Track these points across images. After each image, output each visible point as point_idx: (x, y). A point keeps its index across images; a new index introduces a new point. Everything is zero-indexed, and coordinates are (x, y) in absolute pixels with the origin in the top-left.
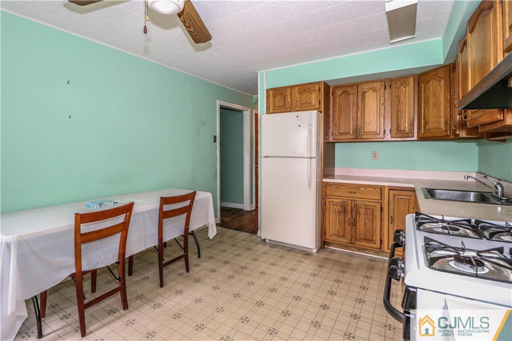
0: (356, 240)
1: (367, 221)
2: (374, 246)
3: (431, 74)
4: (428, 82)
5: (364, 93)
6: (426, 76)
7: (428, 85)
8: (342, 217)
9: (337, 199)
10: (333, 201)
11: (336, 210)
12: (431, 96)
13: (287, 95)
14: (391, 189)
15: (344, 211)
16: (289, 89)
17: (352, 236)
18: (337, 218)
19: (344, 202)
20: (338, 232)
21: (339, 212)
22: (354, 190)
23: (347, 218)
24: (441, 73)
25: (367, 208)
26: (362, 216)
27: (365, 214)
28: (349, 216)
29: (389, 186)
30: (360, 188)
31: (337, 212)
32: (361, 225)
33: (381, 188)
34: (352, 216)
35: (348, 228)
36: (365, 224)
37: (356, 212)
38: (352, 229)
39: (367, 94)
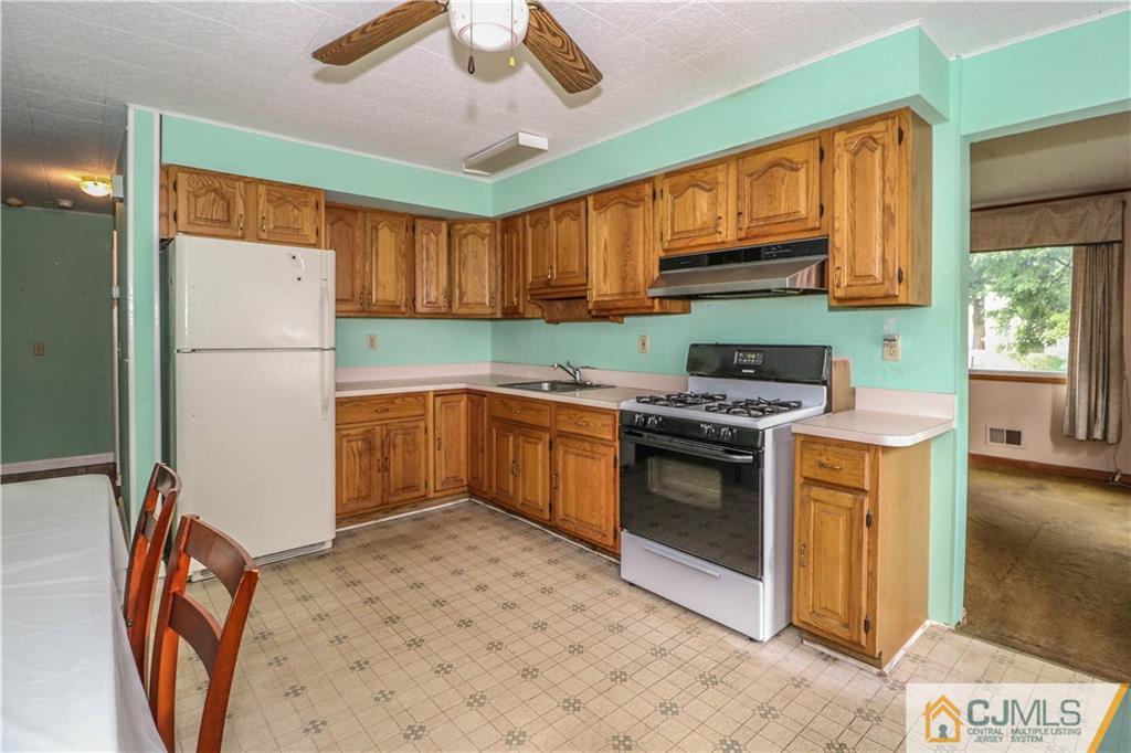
0: (390, 494)
1: (407, 456)
2: (417, 494)
3: (469, 226)
4: (466, 235)
5: (376, 229)
6: (461, 227)
7: (465, 241)
8: (365, 460)
9: (356, 428)
10: (348, 435)
11: (355, 449)
12: (471, 256)
13: (234, 197)
14: (437, 394)
15: (370, 449)
16: (242, 184)
17: (384, 491)
18: (358, 466)
19: (369, 431)
20: (359, 491)
21: (360, 453)
22: (385, 406)
23: (374, 461)
24: (485, 229)
25: (406, 432)
26: (399, 450)
27: (403, 445)
28: (378, 454)
29: (434, 391)
30: (397, 401)
31: (357, 454)
32: (396, 465)
33: (423, 395)
34: (383, 454)
35: (377, 477)
36: (404, 460)
37: (389, 445)
38: (383, 478)
39: (380, 233)
